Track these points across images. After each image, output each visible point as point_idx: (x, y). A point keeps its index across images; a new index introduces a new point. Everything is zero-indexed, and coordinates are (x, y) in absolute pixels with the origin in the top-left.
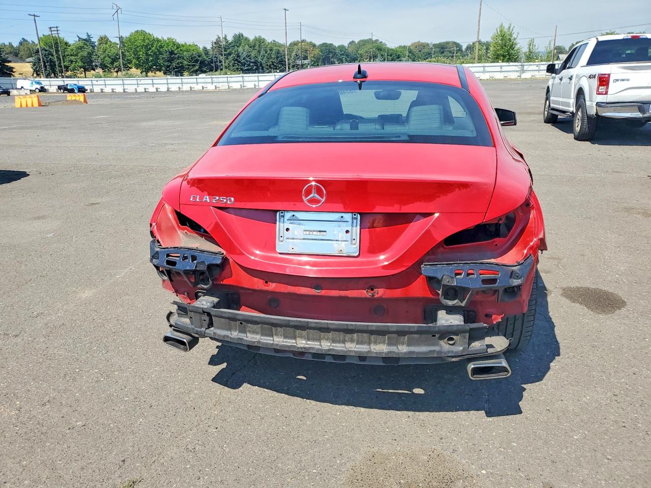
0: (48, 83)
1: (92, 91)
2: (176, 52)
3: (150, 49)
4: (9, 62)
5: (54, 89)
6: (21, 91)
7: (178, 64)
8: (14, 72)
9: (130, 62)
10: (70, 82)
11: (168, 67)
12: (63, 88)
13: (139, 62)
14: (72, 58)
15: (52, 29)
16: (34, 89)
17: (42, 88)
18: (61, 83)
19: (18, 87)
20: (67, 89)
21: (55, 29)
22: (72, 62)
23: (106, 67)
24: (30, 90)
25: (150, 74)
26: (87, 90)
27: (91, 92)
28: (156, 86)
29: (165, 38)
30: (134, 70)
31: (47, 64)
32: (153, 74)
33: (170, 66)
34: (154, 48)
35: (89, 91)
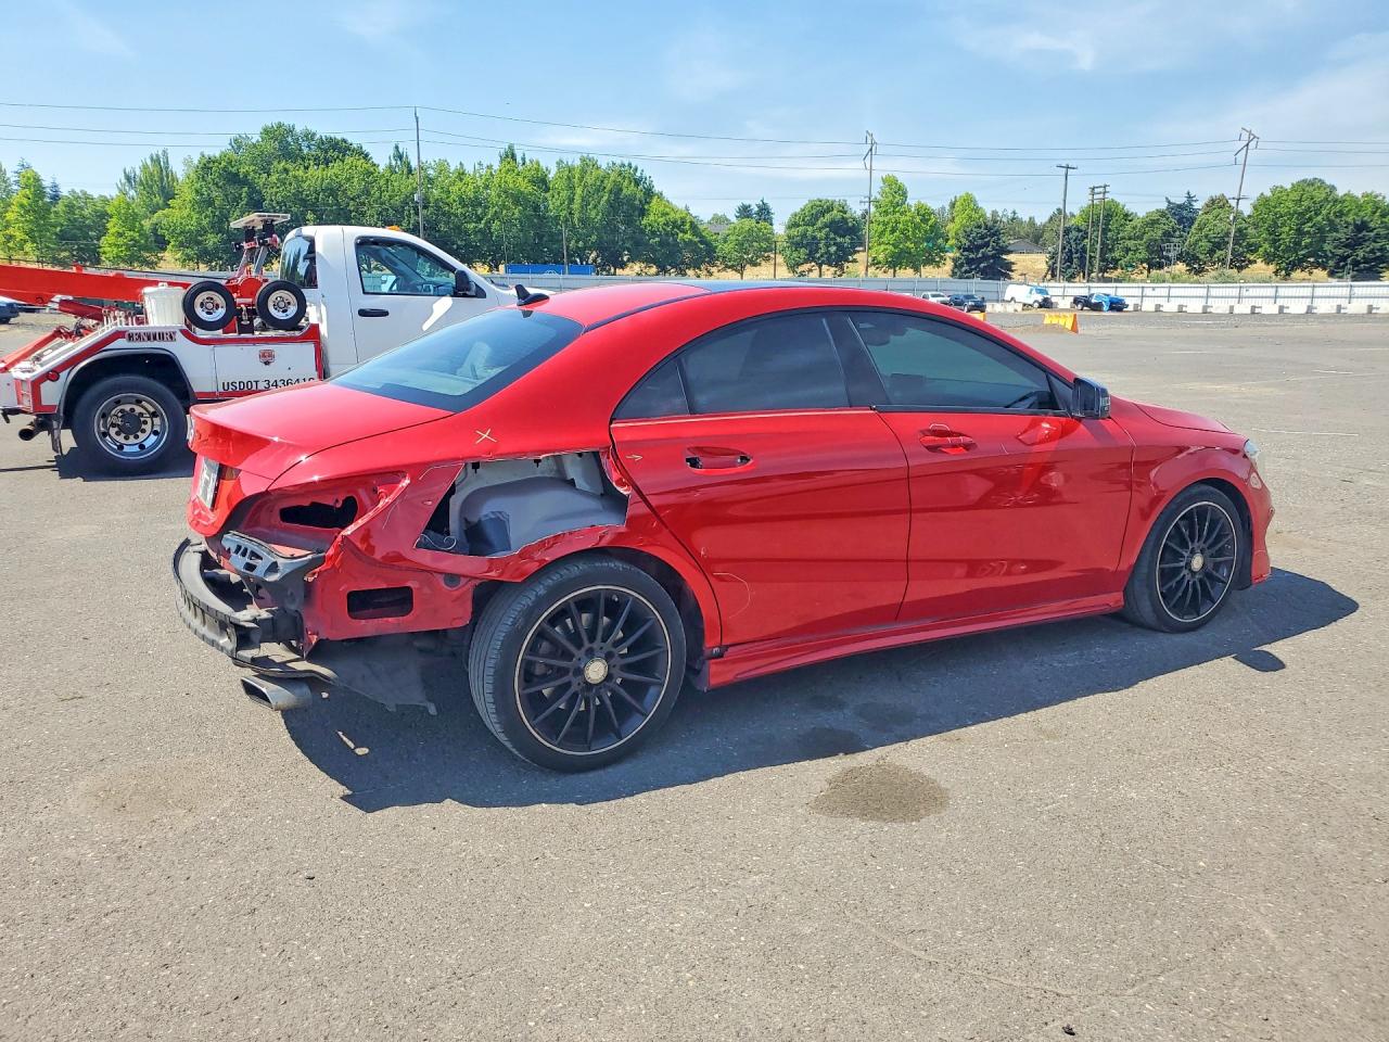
0: (1059, 292)
1: (1137, 309)
2: (1372, 225)
3: (1310, 219)
4: (1010, 252)
5: (1066, 303)
6: (1008, 305)
7: (1372, 251)
8: (1012, 271)
9: (1253, 249)
10: (1100, 290)
11: (1344, 258)
12: (1084, 302)
13: (1277, 249)
14: (1131, 244)
15: (1096, 190)
16: (1031, 303)
17: (1045, 300)
18: (1084, 292)
19: (1006, 299)
20: (1090, 303)
21: (1101, 190)
22: (1128, 250)
23: (1196, 259)
24: (1025, 305)
25: (1297, 274)
26: (1127, 306)
27: (1136, 311)
28: (1280, 302)
29: (1358, 193)
30: (1260, 267)
31: (1074, 256)
32: (1305, 275)
33: (1348, 256)
34: (1319, 218)
35: (1131, 308)
